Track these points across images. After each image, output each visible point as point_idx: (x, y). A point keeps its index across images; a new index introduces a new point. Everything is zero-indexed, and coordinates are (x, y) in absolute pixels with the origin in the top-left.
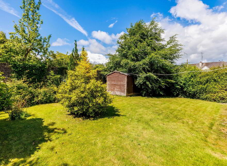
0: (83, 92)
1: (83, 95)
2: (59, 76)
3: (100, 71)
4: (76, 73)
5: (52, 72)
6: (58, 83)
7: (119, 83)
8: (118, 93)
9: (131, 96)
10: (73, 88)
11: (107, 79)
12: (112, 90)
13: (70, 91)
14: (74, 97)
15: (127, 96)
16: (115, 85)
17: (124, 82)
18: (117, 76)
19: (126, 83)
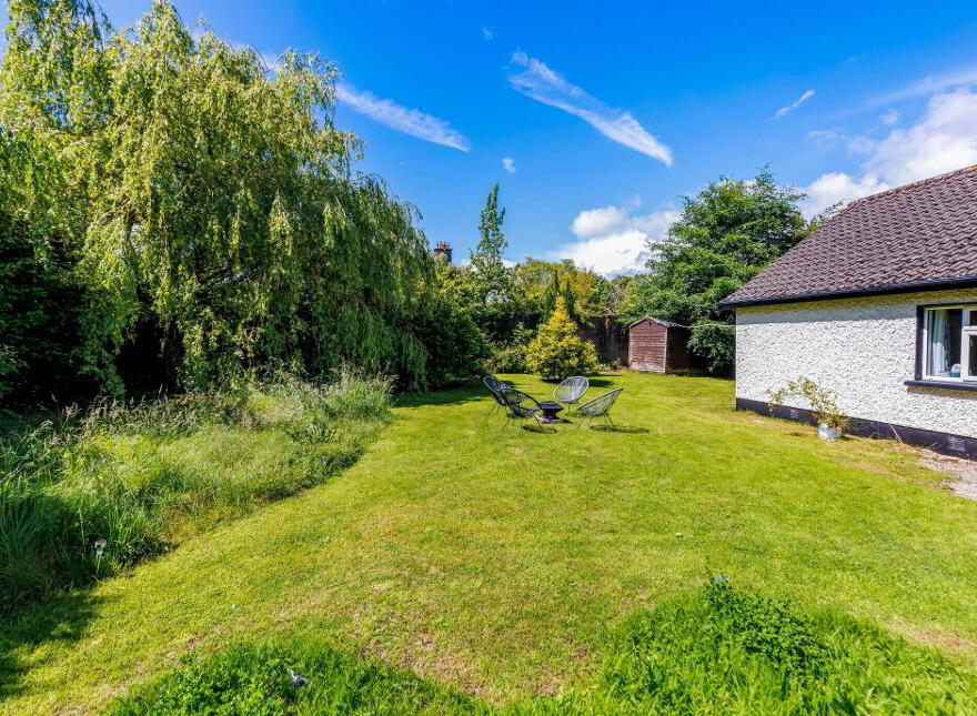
0: (553, 351)
1: (554, 354)
2: (530, 331)
4: (549, 328)
5: (521, 325)
6: (527, 340)
7: (653, 344)
8: (651, 367)
9: (681, 375)
11: (631, 334)
12: (639, 361)
14: (544, 356)
15: (667, 373)
16: (645, 349)
17: (663, 343)
18: (649, 327)
19: (665, 345)
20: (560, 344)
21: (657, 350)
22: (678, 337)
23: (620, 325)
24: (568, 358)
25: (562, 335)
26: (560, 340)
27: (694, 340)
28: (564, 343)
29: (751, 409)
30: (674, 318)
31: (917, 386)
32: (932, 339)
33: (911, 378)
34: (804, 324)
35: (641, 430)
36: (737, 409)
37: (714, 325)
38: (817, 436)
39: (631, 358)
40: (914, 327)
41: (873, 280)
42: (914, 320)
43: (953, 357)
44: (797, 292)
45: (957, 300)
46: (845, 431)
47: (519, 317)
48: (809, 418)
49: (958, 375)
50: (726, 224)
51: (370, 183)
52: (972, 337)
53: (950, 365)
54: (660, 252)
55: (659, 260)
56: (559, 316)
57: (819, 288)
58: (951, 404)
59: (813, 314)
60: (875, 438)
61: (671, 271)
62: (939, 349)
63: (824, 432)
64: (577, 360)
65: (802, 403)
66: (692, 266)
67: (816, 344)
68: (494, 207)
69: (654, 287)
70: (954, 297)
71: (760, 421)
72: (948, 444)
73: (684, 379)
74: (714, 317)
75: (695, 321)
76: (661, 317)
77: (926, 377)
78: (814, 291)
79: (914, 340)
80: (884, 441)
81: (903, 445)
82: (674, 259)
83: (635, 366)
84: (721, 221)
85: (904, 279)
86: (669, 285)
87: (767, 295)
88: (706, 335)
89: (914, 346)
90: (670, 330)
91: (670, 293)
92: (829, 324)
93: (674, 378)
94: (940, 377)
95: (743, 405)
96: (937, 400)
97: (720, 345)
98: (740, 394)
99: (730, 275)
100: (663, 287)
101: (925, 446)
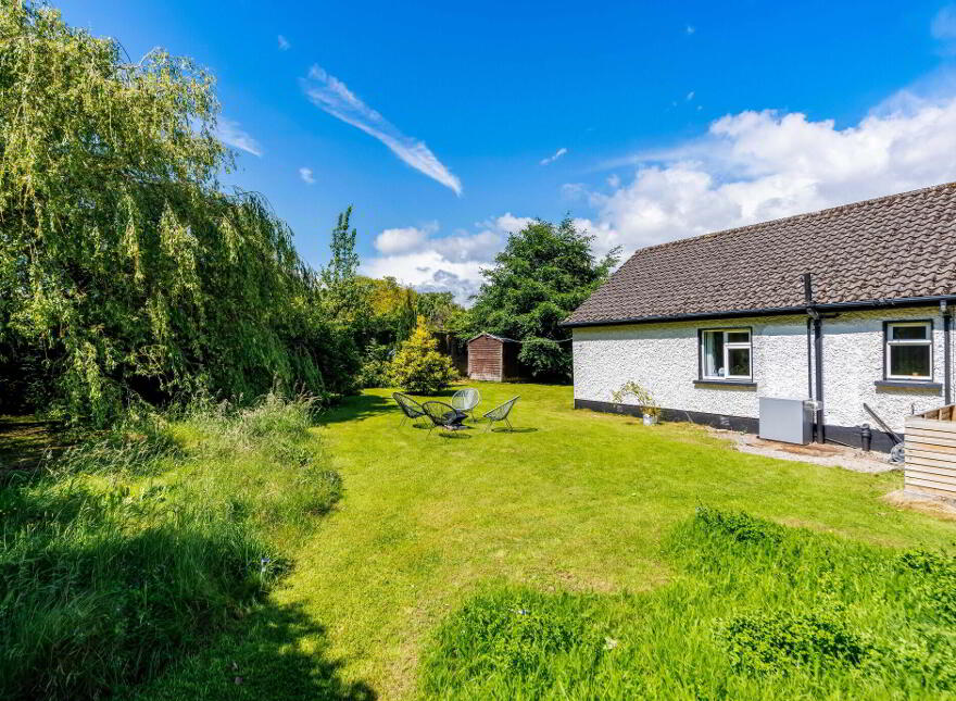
0: (419, 365)
1: (419, 369)
2: (384, 347)
3: (455, 334)
4: (412, 344)
5: (374, 342)
7: (490, 357)
8: (489, 377)
9: (513, 382)
10: (409, 362)
11: (469, 349)
12: (477, 372)
13: (407, 365)
14: (410, 371)
15: (503, 381)
16: (482, 361)
17: (500, 355)
18: (486, 342)
19: (501, 357)
20: (424, 360)
21: (492, 362)
22: (511, 351)
23: (458, 340)
24: (433, 372)
25: (425, 351)
26: (424, 356)
27: (523, 355)
28: (427, 359)
29: (587, 407)
30: (505, 334)
31: (700, 384)
32: (706, 352)
33: (697, 379)
34: (624, 341)
35: (530, 430)
36: (576, 408)
37: (539, 340)
38: (642, 423)
39: (469, 370)
40: (697, 344)
41: (670, 311)
42: (697, 339)
43: (719, 364)
44: (620, 318)
45: (721, 326)
46: (661, 419)
47: (371, 334)
48: (636, 412)
49: (723, 375)
50: (544, 257)
51: (252, 199)
52: (730, 351)
53: (717, 369)
54: (490, 277)
55: (490, 284)
56: (420, 334)
57: (634, 316)
58: (720, 394)
59: (631, 334)
60: (676, 421)
61: (502, 294)
62: (710, 357)
63: (647, 420)
64: (441, 373)
65: (632, 400)
66: (519, 292)
67: (633, 356)
68: (346, 228)
69: (488, 308)
70: (718, 324)
71: (597, 416)
72: (720, 421)
73: (517, 385)
74: (538, 334)
75: (523, 336)
76: (495, 334)
77: (704, 377)
78: (633, 317)
79: (697, 352)
80: (683, 424)
81: (695, 425)
82: (503, 284)
83: (474, 376)
84: (538, 254)
85: (691, 311)
86: (500, 306)
87: (598, 319)
88: (534, 348)
89: (697, 356)
90: (505, 344)
91: (502, 313)
92: (642, 341)
93: (509, 386)
94: (712, 377)
95: (580, 405)
96: (713, 392)
97: (543, 357)
98: (578, 396)
99: (549, 300)
100: (495, 308)
101: (708, 424)
